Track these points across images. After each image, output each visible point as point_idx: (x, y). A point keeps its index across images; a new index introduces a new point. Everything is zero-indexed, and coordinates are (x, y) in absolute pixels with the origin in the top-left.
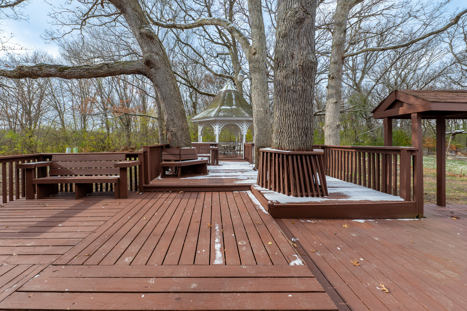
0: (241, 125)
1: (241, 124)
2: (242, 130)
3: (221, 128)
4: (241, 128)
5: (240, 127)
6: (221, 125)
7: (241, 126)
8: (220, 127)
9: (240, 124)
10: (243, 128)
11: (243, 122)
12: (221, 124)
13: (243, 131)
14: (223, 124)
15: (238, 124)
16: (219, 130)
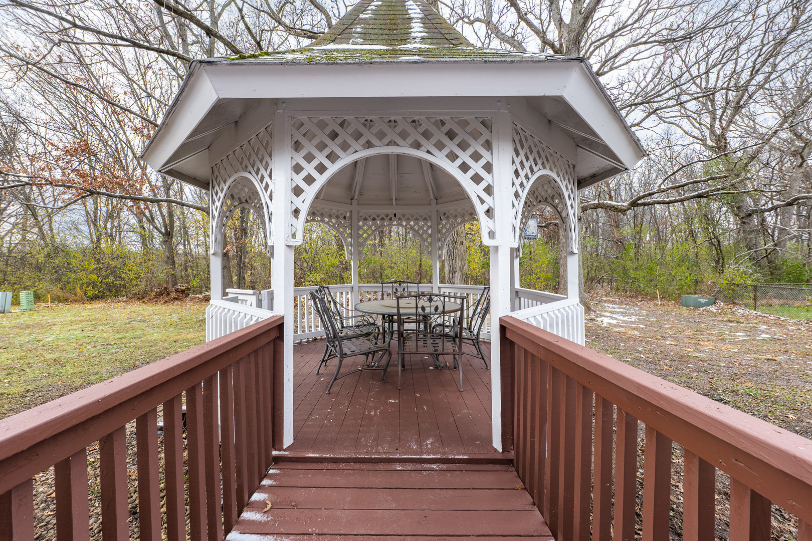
0: (477, 168)
1: (476, 157)
2: (480, 209)
3: (310, 192)
4: (473, 190)
5: (464, 180)
6: (309, 168)
7: (477, 179)
8: (298, 191)
9: (464, 157)
10: (489, 190)
11: (488, 146)
12: (309, 158)
13: (489, 212)
14: (321, 158)
15: (452, 157)
16: (296, 212)
